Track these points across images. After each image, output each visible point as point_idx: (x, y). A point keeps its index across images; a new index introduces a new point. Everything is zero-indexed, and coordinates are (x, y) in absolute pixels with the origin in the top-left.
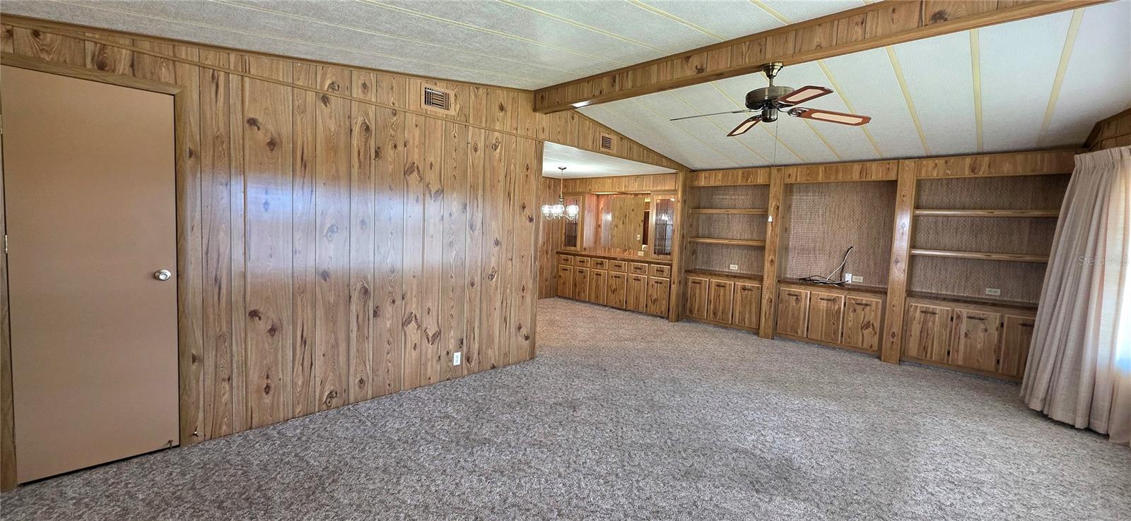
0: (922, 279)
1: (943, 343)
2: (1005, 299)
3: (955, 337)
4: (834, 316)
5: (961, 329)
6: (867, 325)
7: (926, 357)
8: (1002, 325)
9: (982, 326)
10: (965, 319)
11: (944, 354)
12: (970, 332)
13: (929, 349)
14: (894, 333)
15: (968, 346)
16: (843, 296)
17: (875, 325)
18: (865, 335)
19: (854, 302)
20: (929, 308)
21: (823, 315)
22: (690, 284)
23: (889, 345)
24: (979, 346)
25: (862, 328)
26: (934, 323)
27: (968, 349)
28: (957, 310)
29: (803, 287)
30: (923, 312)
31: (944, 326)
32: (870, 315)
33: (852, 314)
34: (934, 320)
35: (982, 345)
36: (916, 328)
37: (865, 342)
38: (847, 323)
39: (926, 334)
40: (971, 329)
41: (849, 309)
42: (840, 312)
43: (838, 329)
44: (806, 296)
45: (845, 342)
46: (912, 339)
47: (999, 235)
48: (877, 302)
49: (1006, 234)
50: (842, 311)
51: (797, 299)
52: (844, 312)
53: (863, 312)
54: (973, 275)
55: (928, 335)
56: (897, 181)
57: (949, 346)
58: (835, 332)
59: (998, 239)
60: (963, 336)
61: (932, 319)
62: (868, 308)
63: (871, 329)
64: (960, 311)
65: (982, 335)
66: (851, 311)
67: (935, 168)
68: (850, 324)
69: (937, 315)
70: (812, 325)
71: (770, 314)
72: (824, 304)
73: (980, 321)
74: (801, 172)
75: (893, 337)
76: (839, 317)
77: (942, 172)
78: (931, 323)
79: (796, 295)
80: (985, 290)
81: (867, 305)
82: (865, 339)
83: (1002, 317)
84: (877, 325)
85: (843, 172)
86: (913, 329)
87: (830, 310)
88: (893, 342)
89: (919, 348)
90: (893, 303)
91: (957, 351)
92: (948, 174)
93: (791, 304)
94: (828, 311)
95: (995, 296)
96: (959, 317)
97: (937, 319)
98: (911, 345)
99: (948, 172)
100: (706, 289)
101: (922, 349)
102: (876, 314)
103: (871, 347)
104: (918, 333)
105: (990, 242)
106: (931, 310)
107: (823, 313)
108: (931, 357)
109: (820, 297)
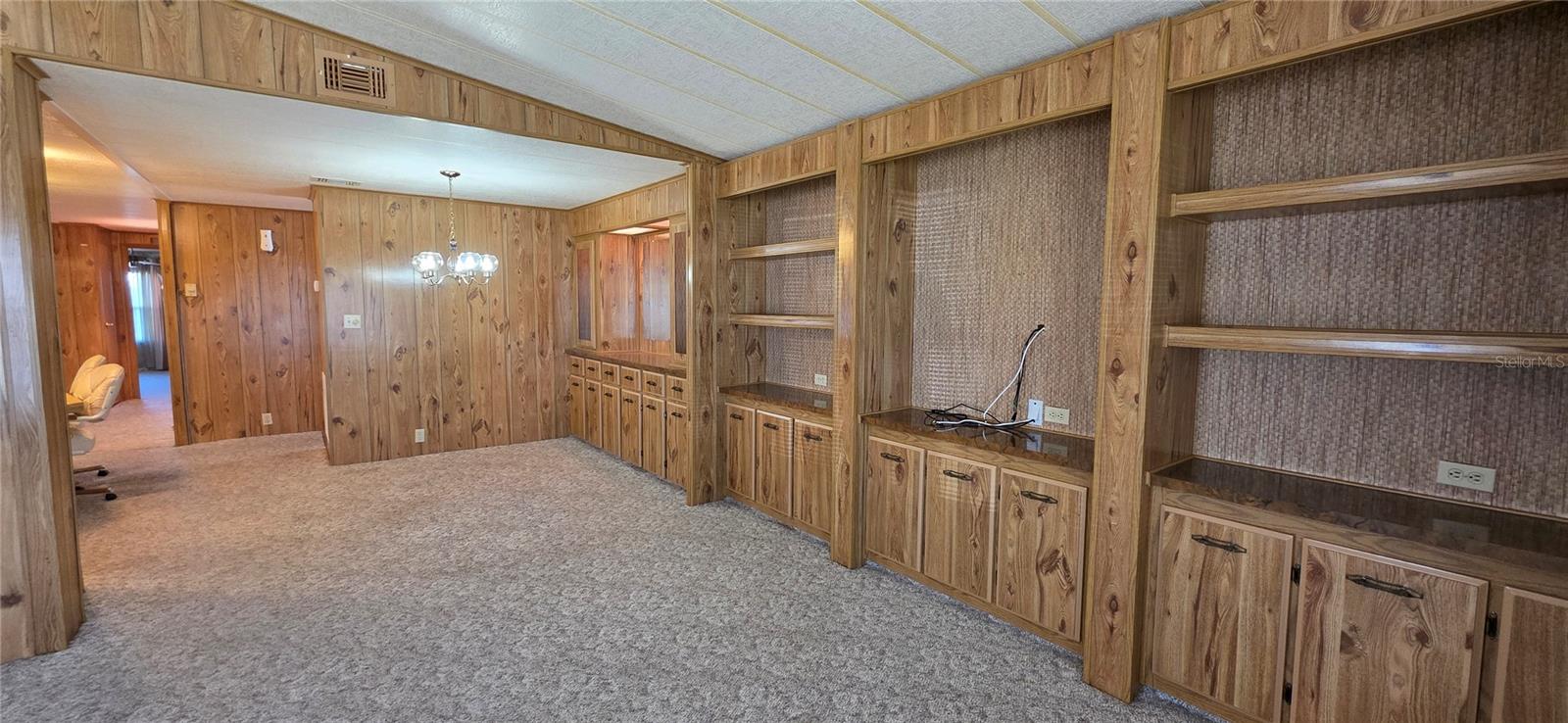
0: (1225, 421)
1: (1268, 659)
2: (1516, 506)
3: (1306, 645)
4: (975, 521)
5: (1328, 622)
6: (1051, 562)
7: (1212, 692)
8: (1492, 626)
9: (1407, 620)
10: (1340, 585)
11: (1271, 697)
12: (1361, 633)
13: (1223, 669)
14: (1114, 598)
15: (1356, 685)
16: (993, 469)
17: (1070, 562)
18: (1046, 589)
19: (1017, 488)
20: (1220, 527)
21: (951, 517)
22: (729, 419)
23: (1102, 635)
24: (1396, 693)
25: (1038, 567)
26: (1234, 581)
27: (1355, 697)
28: (1313, 545)
29: (912, 438)
30: (1203, 540)
31: (1266, 597)
32: (1057, 532)
33: (1013, 523)
34: (1236, 569)
35: (1408, 688)
36: (1179, 592)
37: (1046, 609)
38: (1005, 550)
39: (1210, 616)
40: (1363, 624)
41: (1006, 507)
42: (987, 513)
43: (984, 562)
44: (917, 463)
45: (1001, 603)
46: (1171, 624)
47: (1485, 267)
48: (1072, 492)
49: (1515, 258)
50: (992, 511)
51: (899, 468)
52: (996, 514)
53: (1039, 520)
54: (1389, 412)
55: (1216, 618)
56: (1111, 105)
57: (1288, 666)
58: (979, 570)
59: (1483, 281)
60: (1333, 643)
61: (1228, 566)
62: (1052, 507)
63: (1060, 571)
64: (1324, 553)
65: (1407, 653)
66: (1011, 513)
67: (1223, 36)
68: (1011, 552)
69: (1244, 556)
70: (930, 542)
71: (847, 502)
72: (951, 486)
73: (1399, 599)
74: (894, 127)
75: (1114, 610)
76: (985, 527)
77: (1245, 48)
78: (1225, 581)
79: (898, 459)
80: (1434, 467)
81: (1047, 500)
82: (1047, 599)
83: (1491, 594)
84: (1075, 563)
85: (979, 107)
86: (1173, 589)
87: (966, 505)
88: (1112, 629)
89: (1191, 659)
90: (1109, 504)
91: (1316, 695)
92: (1266, 52)
93: (888, 481)
94: (962, 509)
95: (1473, 493)
96: (1318, 572)
97: (1244, 566)
98: (1167, 640)
99: (1269, 43)
100: (750, 432)
101: (1200, 663)
102: (1071, 531)
103: (1063, 627)
104: (1187, 608)
105: (1448, 296)
106: (1224, 537)
107: (951, 512)
108: (1229, 698)
109: (943, 467)
